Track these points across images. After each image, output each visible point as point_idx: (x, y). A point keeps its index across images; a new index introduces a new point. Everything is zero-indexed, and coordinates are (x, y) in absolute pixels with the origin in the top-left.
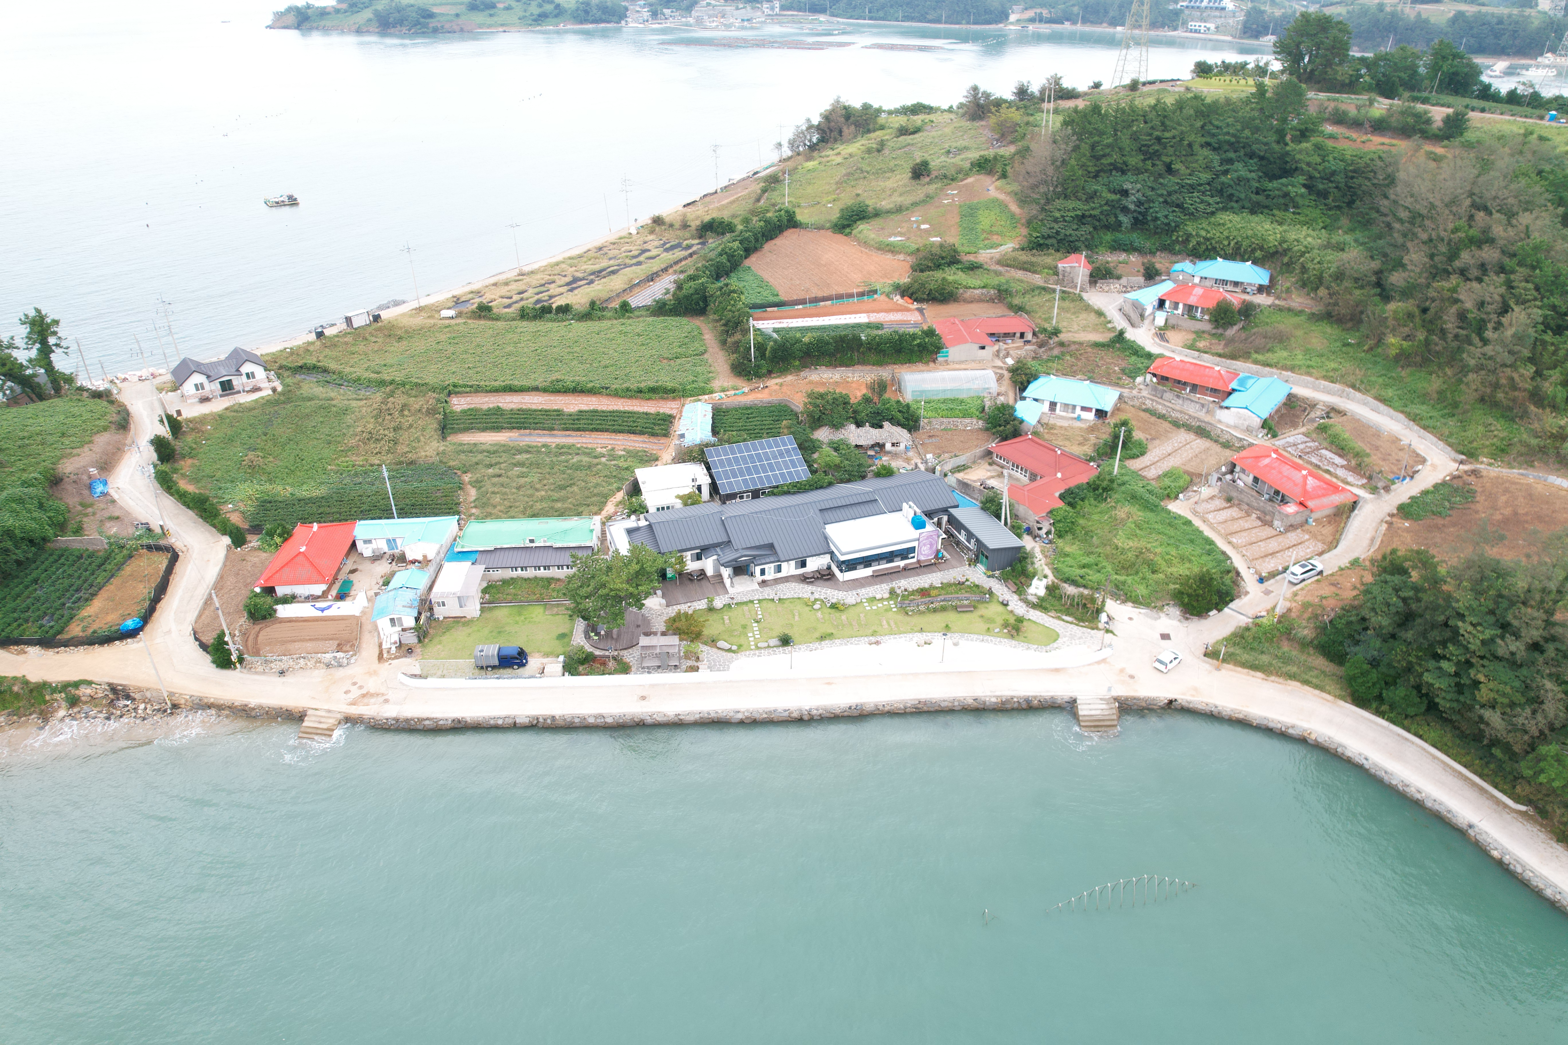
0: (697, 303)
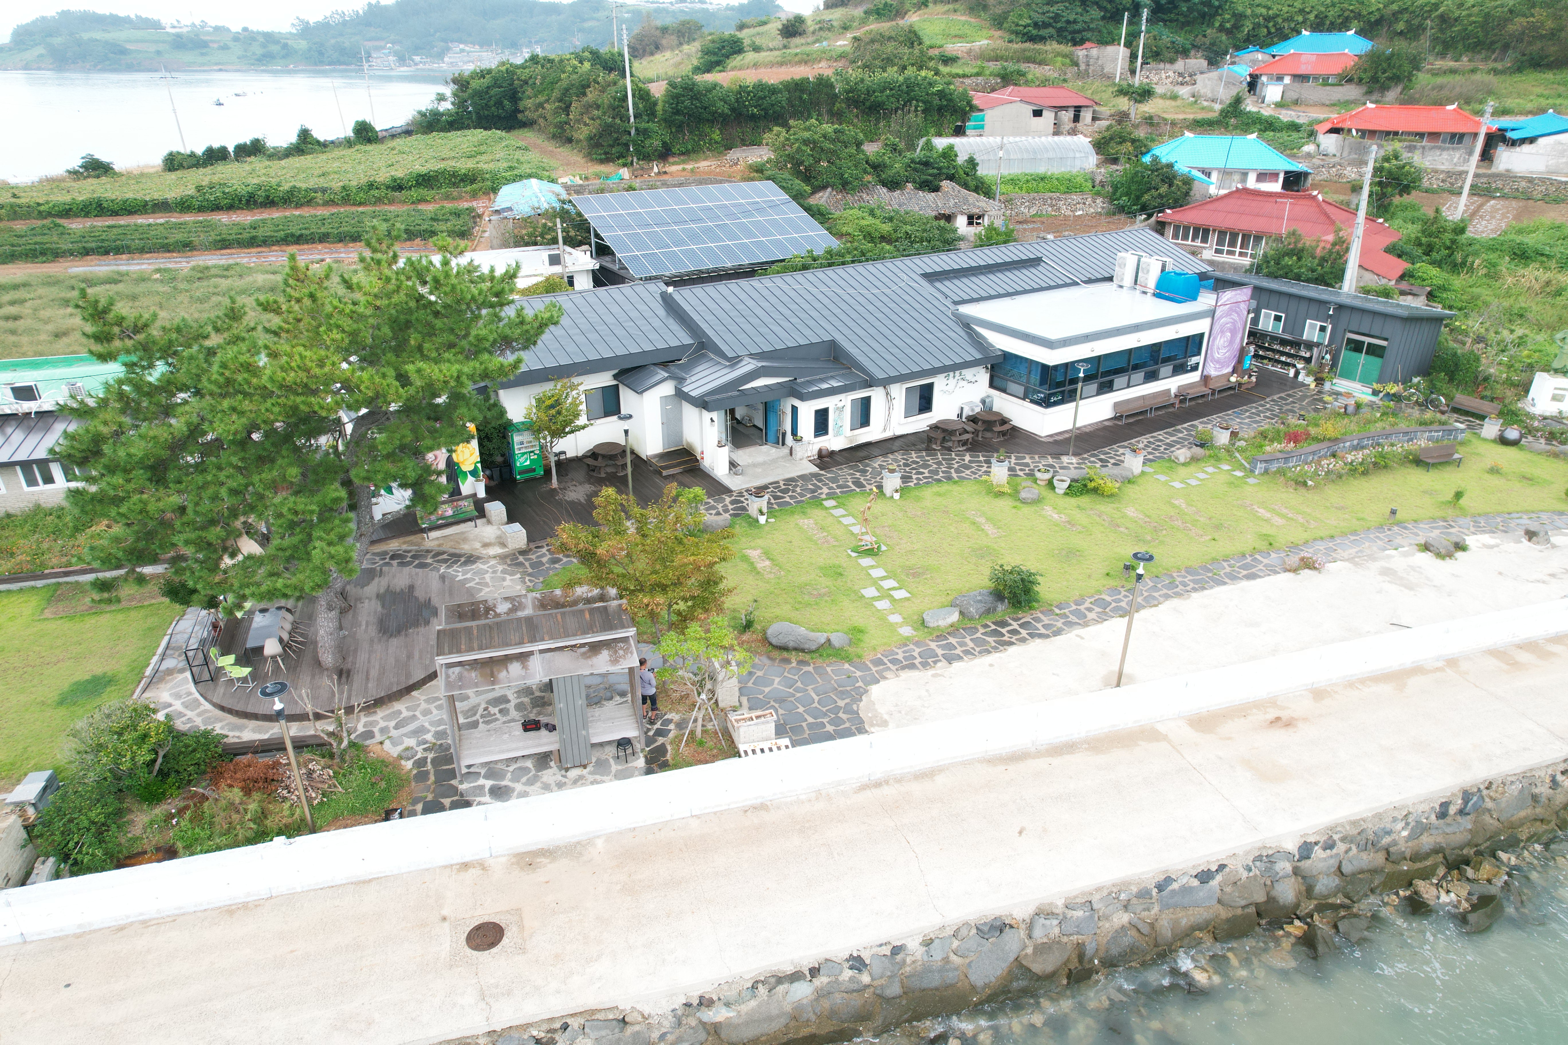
0: (499, 104)
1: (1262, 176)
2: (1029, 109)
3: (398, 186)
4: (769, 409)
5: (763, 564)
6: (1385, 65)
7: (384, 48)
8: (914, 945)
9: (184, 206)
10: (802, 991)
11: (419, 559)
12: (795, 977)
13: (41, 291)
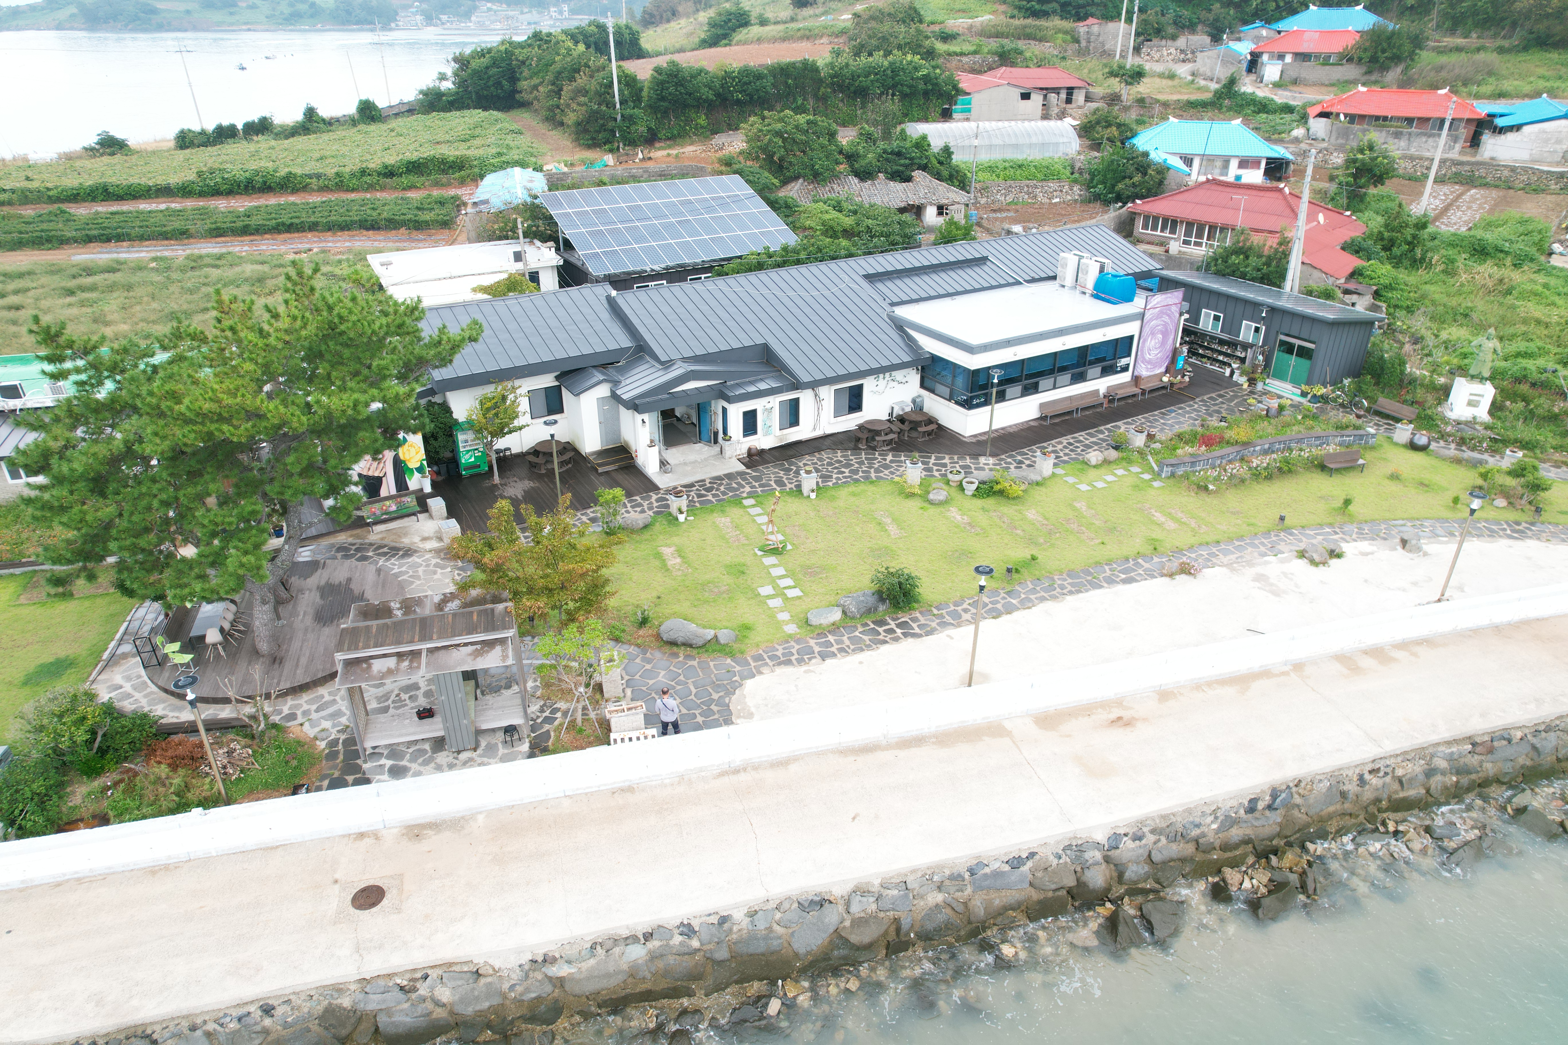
0: (498, 84)
1: (1245, 163)
2: (1017, 93)
3: (389, 173)
4: (702, 409)
5: (674, 562)
6: (1385, 45)
7: (411, 6)
8: (739, 915)
9: (185, 191)
10: (637, 953)
11: (360, 552)
12: (632, 939)
13: (44, 280)
